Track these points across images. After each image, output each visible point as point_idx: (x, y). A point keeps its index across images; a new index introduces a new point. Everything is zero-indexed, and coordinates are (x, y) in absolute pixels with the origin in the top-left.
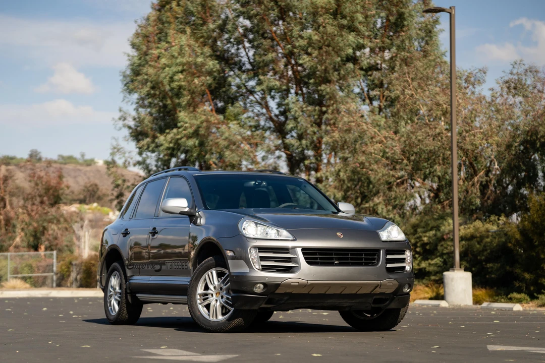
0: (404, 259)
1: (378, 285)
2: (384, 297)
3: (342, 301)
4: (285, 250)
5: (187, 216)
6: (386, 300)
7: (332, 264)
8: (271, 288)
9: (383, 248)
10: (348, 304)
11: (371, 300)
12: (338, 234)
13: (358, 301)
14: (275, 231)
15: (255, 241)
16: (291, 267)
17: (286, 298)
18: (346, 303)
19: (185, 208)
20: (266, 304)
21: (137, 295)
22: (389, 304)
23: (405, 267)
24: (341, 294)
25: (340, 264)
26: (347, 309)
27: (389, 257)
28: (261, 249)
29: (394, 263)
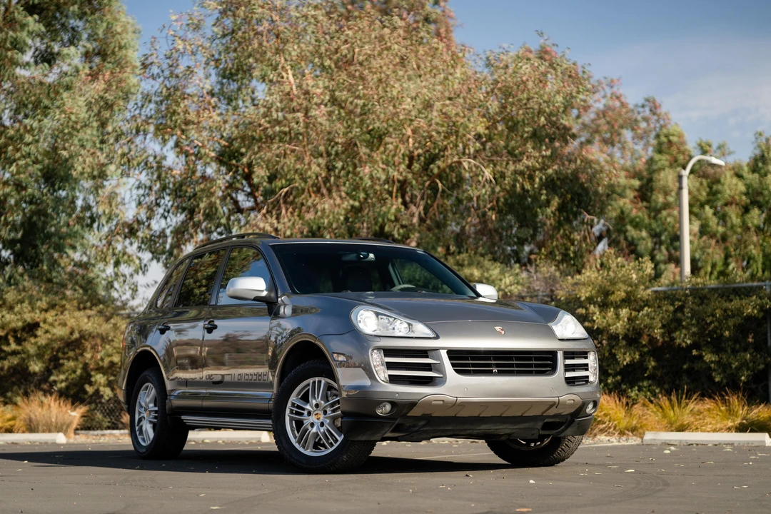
0: (587, 365)
1: (555, 403)
2: (558, 420)
3: (501, 427)
4: (423, 353)
5: (264, 303)
6: (560, 424)
7: (490, 373)
8: (402, 407)
9: (560, 350)
10: (508, 431)
11: (540, 424)
12: (498, 328)
13: (522, 426)
14: (406, 325)
15: (378, 339)
16: (431, 378)
17: (422, 423)
18: (504, 429)
19: (262, 291)
20: (393, 431)
21: (183, 417)
22: (563, 431)
23: (587, 377)
24: (500, 417)
25: (501, 373)
26: (503, 438)
27: (569, 362)
28: (388, 352)
29: (574, 370)
